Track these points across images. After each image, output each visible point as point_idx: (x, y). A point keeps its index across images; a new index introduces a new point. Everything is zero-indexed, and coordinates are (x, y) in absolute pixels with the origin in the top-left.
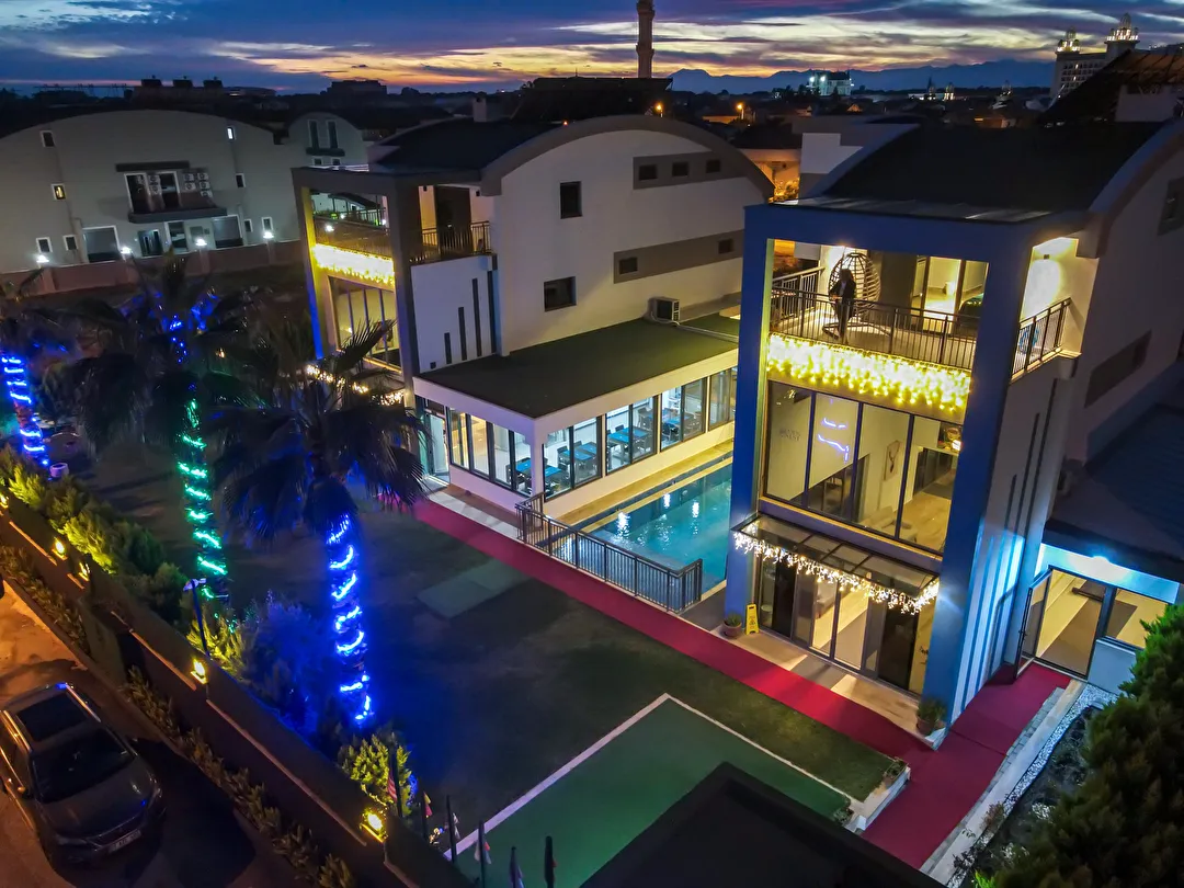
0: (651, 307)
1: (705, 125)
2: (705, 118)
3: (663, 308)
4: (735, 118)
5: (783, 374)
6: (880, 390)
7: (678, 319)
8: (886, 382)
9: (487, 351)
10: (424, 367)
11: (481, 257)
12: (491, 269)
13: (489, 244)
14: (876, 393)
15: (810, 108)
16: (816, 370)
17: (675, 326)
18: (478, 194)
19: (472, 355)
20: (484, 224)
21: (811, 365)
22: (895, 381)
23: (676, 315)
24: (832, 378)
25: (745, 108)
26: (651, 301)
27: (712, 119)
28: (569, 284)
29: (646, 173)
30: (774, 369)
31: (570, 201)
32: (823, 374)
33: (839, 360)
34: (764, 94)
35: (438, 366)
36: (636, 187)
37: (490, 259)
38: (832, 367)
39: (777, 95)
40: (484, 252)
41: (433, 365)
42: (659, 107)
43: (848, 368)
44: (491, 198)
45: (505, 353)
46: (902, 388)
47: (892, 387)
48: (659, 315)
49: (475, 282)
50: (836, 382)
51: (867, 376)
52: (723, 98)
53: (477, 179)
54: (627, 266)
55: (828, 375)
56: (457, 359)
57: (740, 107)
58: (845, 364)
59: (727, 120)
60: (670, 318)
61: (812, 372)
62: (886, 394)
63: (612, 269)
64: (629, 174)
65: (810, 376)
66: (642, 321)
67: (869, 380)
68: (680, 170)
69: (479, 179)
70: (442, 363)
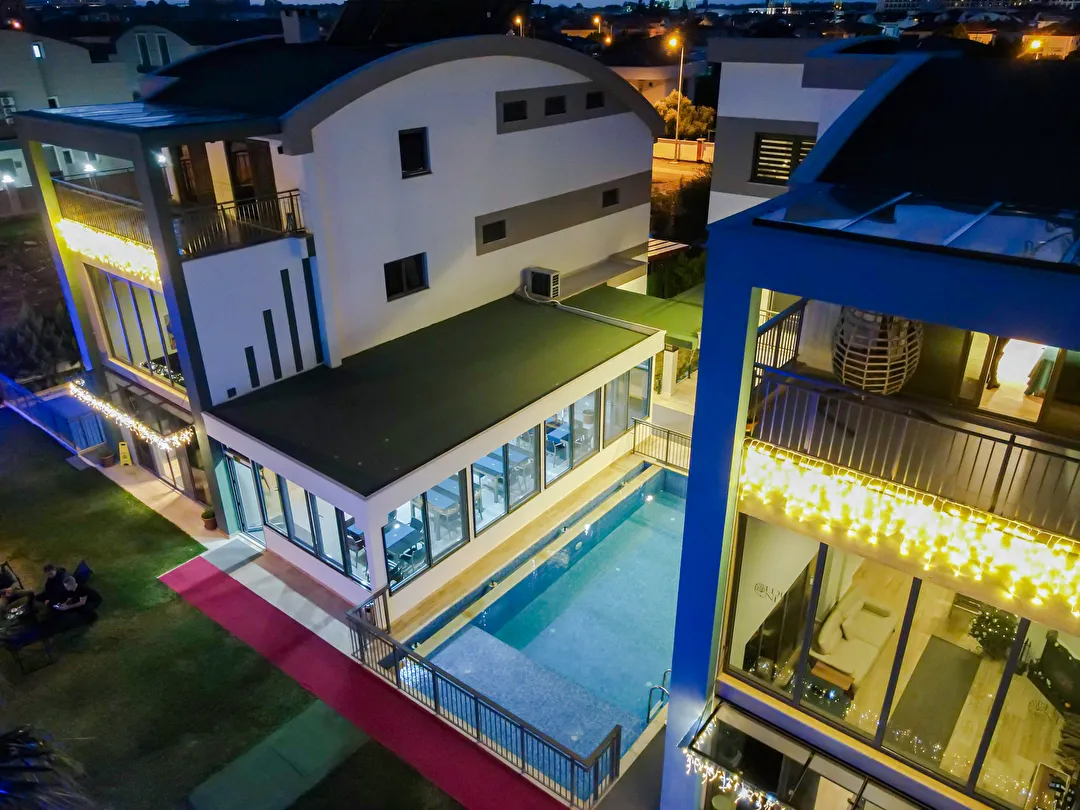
0: (524, 283)
1: (563, 41)
2: (563, 32)
3: (539, 281)
4: (593, 31)
5: (769, 509)
6: (965, 569)
7: (559, 295)
8: (982, 559)
9: (310, 362)
10: (218, 396)
11: (292, 239)
12: (306, 256)
13: (302, 221)
14: (957, 574)
15: (663, 22)
16: (834, 514)
17: (554, 305)
18: (280, 150)
19: (289, 370)
20: (292, 194)
21: (825, 504)
22: (999, 562)
23: (556, 290)
24: (866, 532)
25: (602, 22)
26: (524, 273)
27: (571, 33)
28: (419, 261)
29: (513, 112)
30: (751, 498)
31: (414, 152)
32: (849, 522)
33: (884, 507)
34: (617, 8)
35: (240, 393)
36: (500, 131)
37: (303, 241)
38: (868, 514)
39: (629, 10)
40: (297, 232)
41: (232, 392)
42: (518, 21)
43: (900, 524)
44: (299, 158)
45: (335, 362)
46: (1015, 577)
47: (993, 571)
48: (535, 290)
49: (285, 274)
50: (873, 541)
51: (942, 541)
52: (578, 11)
53: (276, 130)
54: (493, 232)
55: (856, 526)
56: (266, 378)
57: (597, 20)
58: (895, 517)
59: (584, 34)
60: (548, 295)
61: (825, 515)
62: (978, 578)
63: (474, 240)
64: (491, 114)
65: (823, 522)
66: (515, 298)
67: (944, 549)
68: (555, 106)
69: (279, 131)
70: (244, 387)
